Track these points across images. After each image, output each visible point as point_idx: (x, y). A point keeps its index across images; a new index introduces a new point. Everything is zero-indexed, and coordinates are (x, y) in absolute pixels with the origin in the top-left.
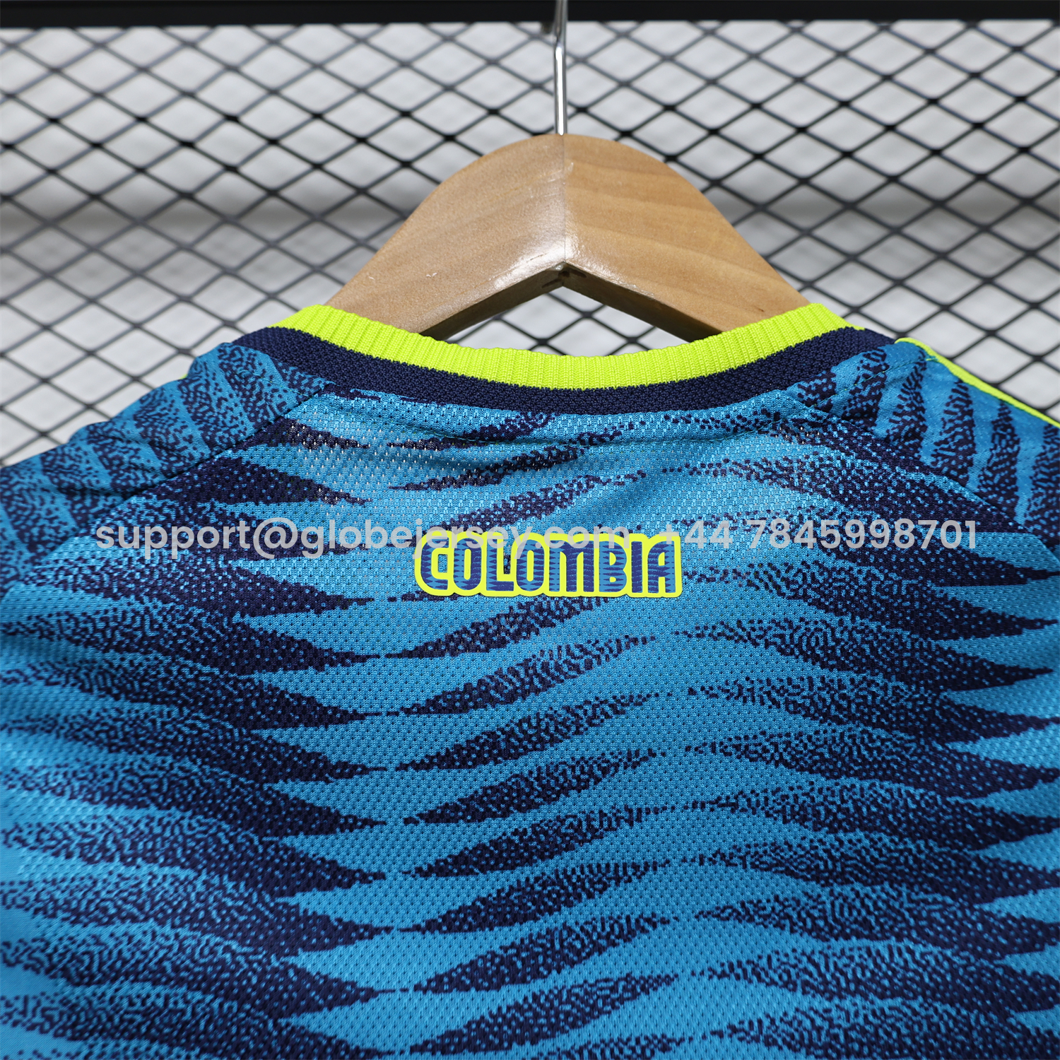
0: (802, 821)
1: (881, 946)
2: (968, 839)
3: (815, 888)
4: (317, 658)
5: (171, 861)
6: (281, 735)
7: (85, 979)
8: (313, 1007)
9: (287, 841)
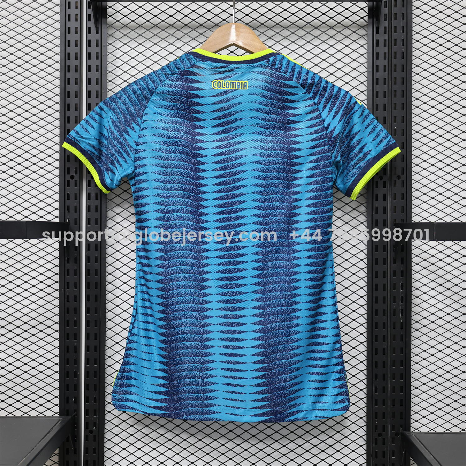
0: (264, 120)
1: (274, 138)
2: (287, 123)
3: (265, 130)
4: (199, 97)
5: (179, 125)
6: (194, 107)
7: (169, 138)
8: (198, 143)
9: (194, 123)
